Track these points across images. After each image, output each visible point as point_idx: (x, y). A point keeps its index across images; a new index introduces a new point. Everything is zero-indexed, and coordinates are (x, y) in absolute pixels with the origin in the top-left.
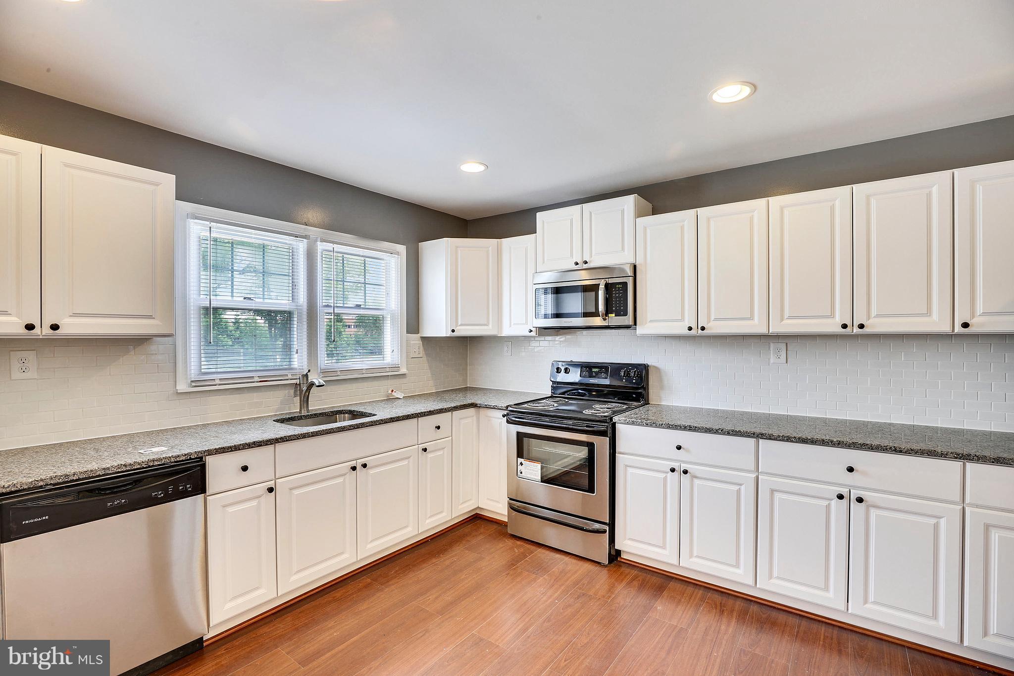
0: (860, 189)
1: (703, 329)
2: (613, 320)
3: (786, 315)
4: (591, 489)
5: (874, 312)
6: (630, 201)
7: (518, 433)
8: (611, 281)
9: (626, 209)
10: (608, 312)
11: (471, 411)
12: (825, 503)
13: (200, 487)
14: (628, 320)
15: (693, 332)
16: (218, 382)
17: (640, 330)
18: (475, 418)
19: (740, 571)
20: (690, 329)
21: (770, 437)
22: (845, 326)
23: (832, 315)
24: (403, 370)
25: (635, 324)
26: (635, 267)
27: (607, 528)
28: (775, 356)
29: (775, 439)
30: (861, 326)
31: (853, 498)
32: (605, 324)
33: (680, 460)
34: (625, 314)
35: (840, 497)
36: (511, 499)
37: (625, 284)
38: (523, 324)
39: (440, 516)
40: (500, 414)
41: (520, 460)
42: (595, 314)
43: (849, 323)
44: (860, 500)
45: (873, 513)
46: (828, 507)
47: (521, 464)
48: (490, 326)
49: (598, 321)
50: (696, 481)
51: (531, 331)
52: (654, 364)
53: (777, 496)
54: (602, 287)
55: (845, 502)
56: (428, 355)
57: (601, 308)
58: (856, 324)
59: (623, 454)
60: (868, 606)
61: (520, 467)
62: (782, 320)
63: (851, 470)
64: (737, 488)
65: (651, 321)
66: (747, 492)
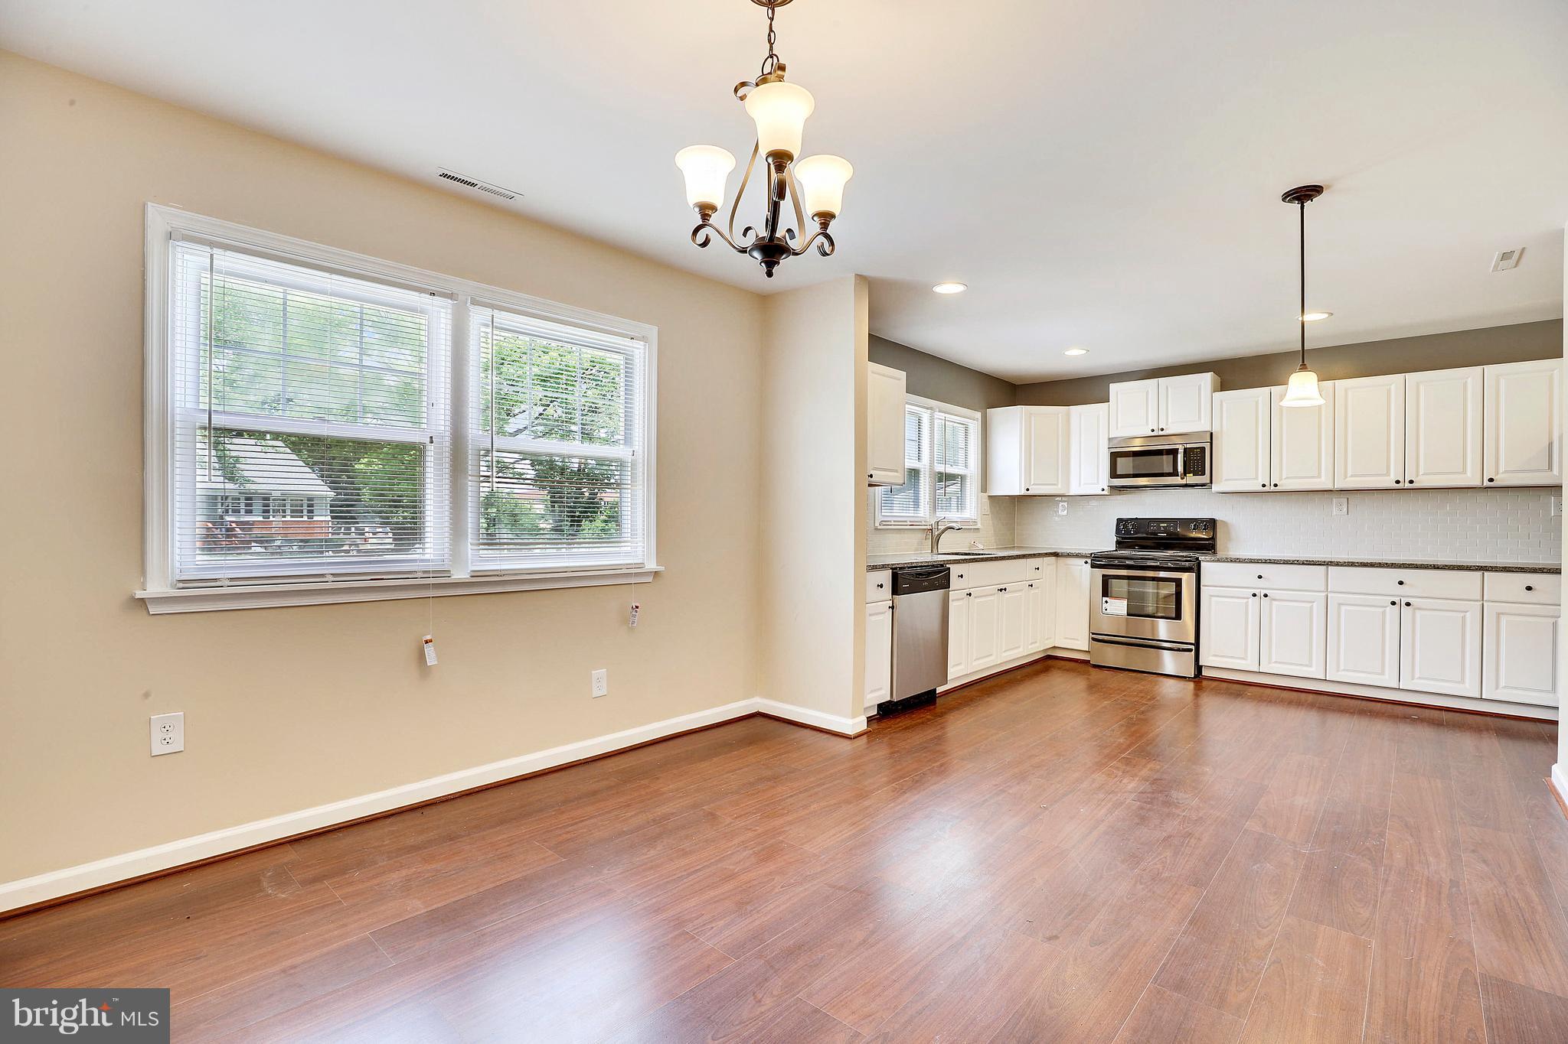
0: (1412, 377)
1: (1276, 485)
2: (1191, 479)
3: (1350, 473)
4: (1178, 616)
5: (1421, 472)
6: (1207, 379)
7: (1103, 576)
8: (1188, 446)
9: (1202, 385)
10: (1185, 473)
11: (1053, 559)
12: (1381, 610)
13: (945, 584)
14: (1205, 479)
15: (1266, 489)
16: (893, 523)
17: (1215, 488)
18: (1055, 566)
19: (1313, 669)
20: (1264, 486)
21: (1338, 564)
22: (1398, 482)
23: (1388, 474)
24: (979, 526)
25: (1211, 483)
26: (1212, 434)
27: (1193, 647)
28: (1337, 509)
29: (1342, 565)
30: (1411, 482)
31: (1403, 604)
32: (1184, 482)
33: (1261, 587)
34: (1203, 474)
35: (1393, 603)
36: (1093, 634)
37: (1203, 449)
38: (1094, 484)
39: (1016, 651)
40: (1082, 561)
41: (1105, 599)
42: (1175, 474)
43: (1401, 480)
44: (1408, 604)
45: (1418, 613)
46: (1384, 613)
47: (1106, 602)
48: (1059, 486)
49: (1178, 480)
50: (1275, 603)
51: (1103, 490)
52: (1221, 519)
53: (1343, 608)
54: (1181, 451)
55: (1396, 607)
56: (992, 513)
57: (1180, 468)
58: (1407, 481)
59: (1206, 586)
60: (1415, 681)
61: (1105, 605)
62: (1346, 477)
63: (1401, 583)
64: (1309, 605)
65: (1226, 480)
66: (1318, 609)
